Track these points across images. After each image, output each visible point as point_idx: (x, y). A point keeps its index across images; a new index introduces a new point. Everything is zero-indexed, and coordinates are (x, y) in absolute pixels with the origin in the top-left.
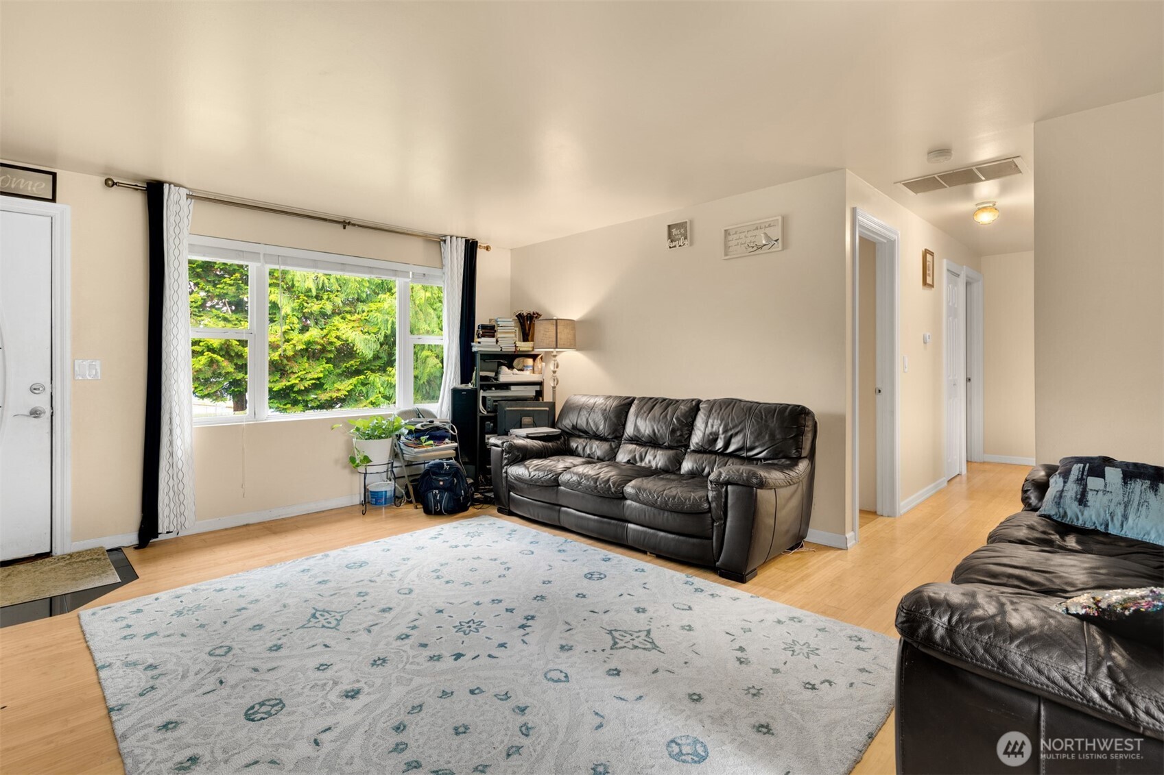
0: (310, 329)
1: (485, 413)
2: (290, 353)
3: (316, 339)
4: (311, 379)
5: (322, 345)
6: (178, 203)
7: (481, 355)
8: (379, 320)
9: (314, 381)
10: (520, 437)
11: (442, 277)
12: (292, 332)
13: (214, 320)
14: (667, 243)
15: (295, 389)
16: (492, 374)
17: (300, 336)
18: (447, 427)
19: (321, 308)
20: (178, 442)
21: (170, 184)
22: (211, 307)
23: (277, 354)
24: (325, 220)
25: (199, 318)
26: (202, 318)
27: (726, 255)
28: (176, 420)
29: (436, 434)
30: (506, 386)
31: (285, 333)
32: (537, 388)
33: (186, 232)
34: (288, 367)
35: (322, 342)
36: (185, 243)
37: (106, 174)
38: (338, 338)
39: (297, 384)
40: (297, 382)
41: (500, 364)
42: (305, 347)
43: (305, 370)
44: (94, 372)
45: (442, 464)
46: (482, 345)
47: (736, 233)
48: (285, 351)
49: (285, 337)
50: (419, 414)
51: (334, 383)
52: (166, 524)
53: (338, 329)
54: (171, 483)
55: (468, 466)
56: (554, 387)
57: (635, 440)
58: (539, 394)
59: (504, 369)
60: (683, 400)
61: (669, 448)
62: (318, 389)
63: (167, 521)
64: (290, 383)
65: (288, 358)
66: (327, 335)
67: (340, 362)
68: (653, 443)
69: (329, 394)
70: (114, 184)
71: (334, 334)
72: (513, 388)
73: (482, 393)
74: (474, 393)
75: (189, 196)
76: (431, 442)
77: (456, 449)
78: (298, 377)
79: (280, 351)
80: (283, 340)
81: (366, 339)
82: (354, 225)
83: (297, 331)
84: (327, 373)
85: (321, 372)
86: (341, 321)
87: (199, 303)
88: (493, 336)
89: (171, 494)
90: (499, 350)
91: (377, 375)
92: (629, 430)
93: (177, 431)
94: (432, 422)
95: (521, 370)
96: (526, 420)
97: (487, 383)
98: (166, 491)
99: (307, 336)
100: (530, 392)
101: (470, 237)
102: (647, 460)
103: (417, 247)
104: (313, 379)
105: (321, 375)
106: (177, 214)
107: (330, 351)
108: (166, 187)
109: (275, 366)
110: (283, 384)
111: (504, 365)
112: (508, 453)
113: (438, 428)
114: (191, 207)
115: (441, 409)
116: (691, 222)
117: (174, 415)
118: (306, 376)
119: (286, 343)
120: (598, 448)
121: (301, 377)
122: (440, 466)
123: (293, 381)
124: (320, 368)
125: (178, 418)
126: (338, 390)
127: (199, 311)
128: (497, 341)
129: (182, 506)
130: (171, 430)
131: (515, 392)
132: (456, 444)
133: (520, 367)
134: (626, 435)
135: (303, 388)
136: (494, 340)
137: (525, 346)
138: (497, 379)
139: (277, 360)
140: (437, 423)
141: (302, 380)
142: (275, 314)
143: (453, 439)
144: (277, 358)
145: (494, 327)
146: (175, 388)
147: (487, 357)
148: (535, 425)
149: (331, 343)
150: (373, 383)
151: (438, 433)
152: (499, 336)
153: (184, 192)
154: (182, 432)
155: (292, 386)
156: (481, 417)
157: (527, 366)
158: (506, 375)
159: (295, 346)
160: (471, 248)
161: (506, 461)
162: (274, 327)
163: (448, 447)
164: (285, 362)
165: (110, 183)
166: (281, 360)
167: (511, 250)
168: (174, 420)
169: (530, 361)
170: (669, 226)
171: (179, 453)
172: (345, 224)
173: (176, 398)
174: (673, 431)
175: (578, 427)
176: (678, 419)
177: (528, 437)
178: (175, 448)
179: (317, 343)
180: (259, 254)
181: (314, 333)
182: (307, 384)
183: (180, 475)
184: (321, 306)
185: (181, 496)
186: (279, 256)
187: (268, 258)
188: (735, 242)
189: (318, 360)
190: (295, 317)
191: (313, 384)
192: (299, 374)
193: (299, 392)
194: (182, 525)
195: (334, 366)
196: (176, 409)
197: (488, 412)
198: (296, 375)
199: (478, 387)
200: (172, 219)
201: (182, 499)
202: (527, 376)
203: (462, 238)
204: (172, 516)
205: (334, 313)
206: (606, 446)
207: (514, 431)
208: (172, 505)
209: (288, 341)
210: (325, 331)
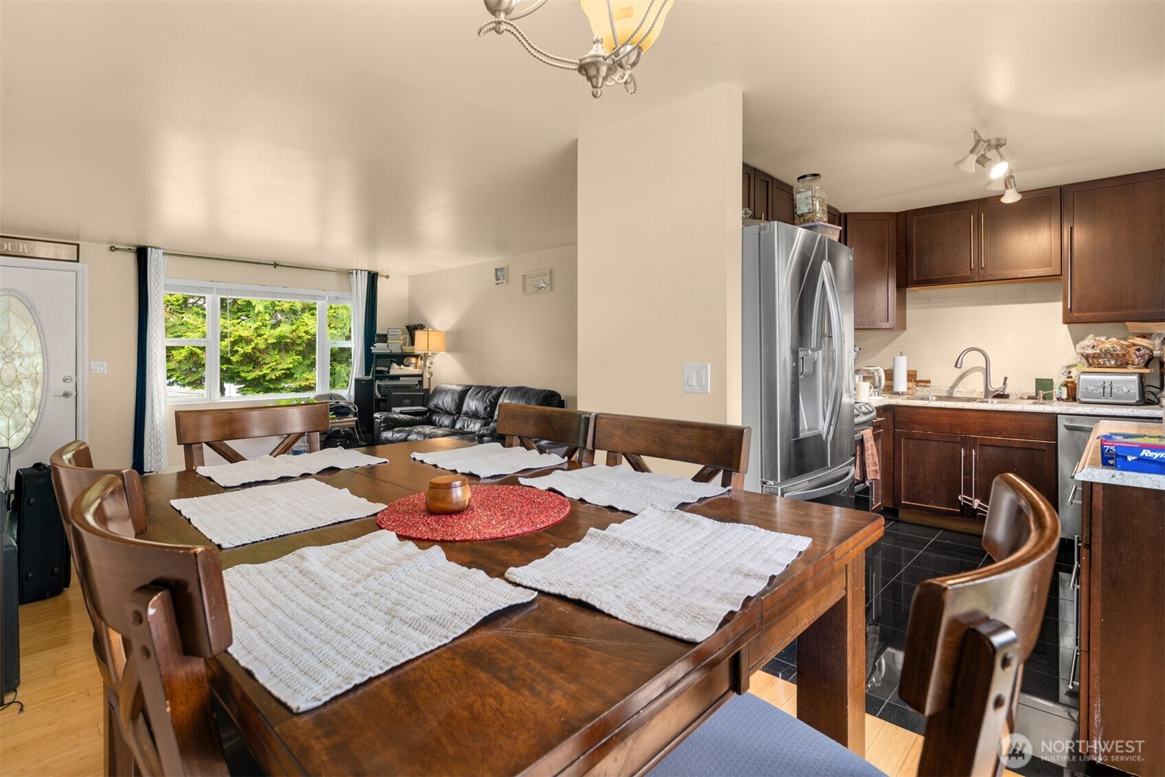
0: (282, 324)
1: (380, 396)
2: (262, 346)
3: (286, 334)
4: (281, 370)
5: (292, 339)
6: (157, 259)
7: (376, 355)
8: (345, 317)
9: (284, 371)
10: (397, 412)
11: (351, 299)
12: (264, 327)
13: (194, 316)
14: (495, 281)
15: (267, 378)
16: (386, 369)
17: (272, 331)
18: (351, 407)
19: (292, 306)
20: (157, 414)
21: (152, 247)
22: (193, 304)
23: (250, 347)
24: (260, 263)
25: (181, 315)
26: (183, 315)
27: (524, 292)
28: (156, 400)
29: (341, 411)
30: (397, 377)
31: (256, 329)
32: (420, 379)
33: (162, 278)
34: (260, 359)
35: (292, 336)
36: (162, 285)
37: (110, 243)
38: (306, 332)
39: (269, 374)
40: (268, 371)
41: (392, 362)
42: (275, 341)
43: (276, 361)
44: (102, 369)
45: (340, 431)
46: (379, 348)
47: (529, 278)
48: (257, 344)
49: (257, 332)
50: (331, 397)
51: (303, 373)
52: (149, 466)
53: (307, 325)
54: (152, 440)
55: (366, 434)
56: (429, 379)
57: (467, 414)
58: (421, 382)
59: (395, 365)
60: (495, 388)
61: (484, 418)
62: (289, 378)
63: (149, 464)
64: (262, 373)
65: (261, 351)
66: (296, 329)
67: (309, 354)
68: (474, 416)
69: (299, 383)
70: (116, 249)
71: (302, 329)
72: (401, 378)
73: (378, 383)
74: (371, 383)
75: (164, 254)
76: (334, 416)
77: (357, 422)
78: (270, 367)
79: (253, 345)
80: (256, 335)
81: (332, 333)
82: (281, 266)
83: (269, 327)
84: (296, 364)
85: (291, 363)
86: (310, 317)
87: (181, 301)
88: (386, 342)
89: (152, 447)
90: (389, 352)
91: (343, 365)
92: (465, 408)
93: (156, 407)
94: (338, 402)
95: (408, 366)
96: (406, 401)
97: (381, 375)
98: (149, 445)
99: (277, 332)
100: (415, 381)
101: (371, 269)
102: (470, 427)
103: (332, 278)
104: (283, 369)
105: (291, 366)
106: (157, 266)
107: (299, 345)
108: (149, 249)
109: (249, 358)
110: (256, 373)
111: (395, 362)
112: (384, 423)
113: (343, 407)
114: (166, 261)
115: (347, 393)
116: (507, 268)
117: (154, 396)
118: (278, 366)
119: (259, 338)
120: (446, 421)
121: (273, 367)
122: (338, 432)
123: (265, 371)
124: (290, 360)
125: (157, 399)
126: (307, 379)
127: (181, 309)
128: (388, 346)
129: (160, 455)
130: (152, 406)
131: (403, 381)
132: (356, 418)
133: (407, 364)
134: (463, 412)
135: (274, 377)
136: (386, 344)
137: (408, 349)
138: (389, 373)
139: (250, 353)
140: (342, 403)
141: (273, 370)
142: (249, 311)
143: (355, 415)
144: (250, 351)
145: (386, 335)
146: (155, 378)
147: (381, 356)
148: (412, 405)
149: (300, 337)
150: (339, 373)
151: (342, 410)
152: (389, 341)
153: (161, 252)
154: (160, 407)
155: (264, 376)
156: (376, 400)
157: (412, 364)
158: (396, 370)
159: (266, 340)
160: (373, 278)
161: (382, 429)
162: (248, 324)
163: (351, 420)
164: (258, 354)
165: (113, 249)
166: (254, 353)
167: (409, 276)
168: (154, 400)
169: (413, 360)
170: (496, 269)
171: (158, 421)
172: (276, 265)
173: (155, 386)
174: (486, 408)
175: (438, 406)
176: (490, 400)
177: (401, 413)
178: (155, 418)
179: (287, 337)
180: (213, 288)
181: (285, 329)
182: (278, 373)
183: (158, 435)
184: (291, 304)
185: (159, 449)
186: (227, 289)
187: (219, 291)
188: (529, 284)
189: (288, 352)
190: (267, 314)
191: (283, 374)
192: (271, 365)
193: (271, 381)
194: (160, 467)
195: (304, 358)
196: (156, 393)
197: (382, 396)
198: (268, 366)
199: (374, 378)
200: (153, 270)
201: (159, 451)
202: (411, 370)
203: (365, 271)
204: (153, 462)
205: (303, 310)
206: (451, 418)
207: (395, 409)
208: (153, 454)
209: (260, 335)
210: (294, 327)
